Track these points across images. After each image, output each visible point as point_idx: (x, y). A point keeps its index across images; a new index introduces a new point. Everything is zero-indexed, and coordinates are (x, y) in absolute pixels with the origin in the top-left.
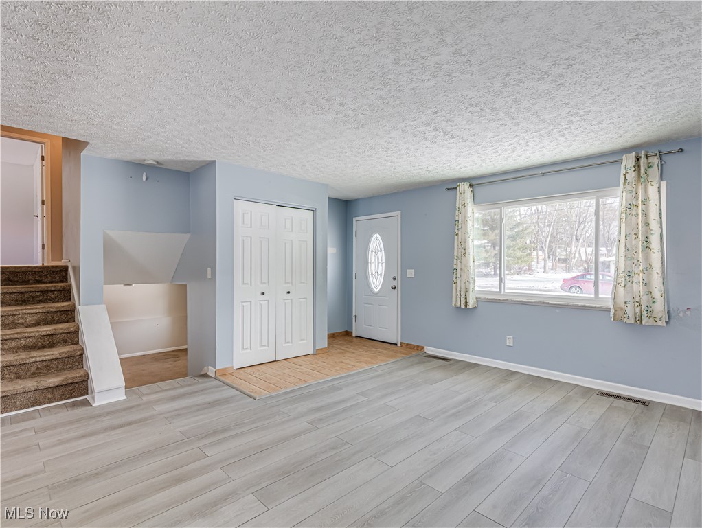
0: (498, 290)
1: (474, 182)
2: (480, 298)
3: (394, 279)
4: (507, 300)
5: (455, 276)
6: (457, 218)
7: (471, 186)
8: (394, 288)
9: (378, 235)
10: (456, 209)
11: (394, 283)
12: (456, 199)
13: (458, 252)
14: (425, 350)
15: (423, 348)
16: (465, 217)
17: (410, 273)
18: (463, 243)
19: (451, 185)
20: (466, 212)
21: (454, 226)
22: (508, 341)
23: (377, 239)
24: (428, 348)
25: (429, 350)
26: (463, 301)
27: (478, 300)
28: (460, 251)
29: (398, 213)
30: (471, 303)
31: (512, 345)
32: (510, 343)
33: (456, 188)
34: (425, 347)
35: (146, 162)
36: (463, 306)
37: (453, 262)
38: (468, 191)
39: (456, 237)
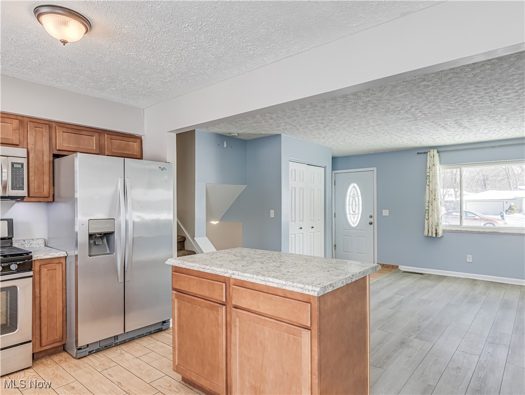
0: (459, 224)
1: (440, 149)
2: (445, 230)
3: (371, 217)
4: (467, 231)
5: (427, 214)
6: (428, 174)
7: (438, 152)
8: (371, 224)
9: (355, 185)
10: (427, 168)
11: (371, 220)
12: (427, 161)
13: (429, 197)
14: (400, 268)
15: (397, 267)
16: (435, 173)
17: (386, 213)
18: (433, 192)
19: (423, 151)
20: (436, 170)
21: (425, 179)
22: (468, 259)
23: (354, 187)
24: (402, 266)
25: (402, 268)
26: (434, 232)
27: (444, 231)
28: (431, 197)
29: (375, 169)
30: (440, 233)
31: (471, 261)
32: (469, 259)
33: (427, 153)
34: (399, 266)
35: (232, 135)
36: (434, 235)
37: (425, 205)
38: (436, 155)
39: (427, 187)
